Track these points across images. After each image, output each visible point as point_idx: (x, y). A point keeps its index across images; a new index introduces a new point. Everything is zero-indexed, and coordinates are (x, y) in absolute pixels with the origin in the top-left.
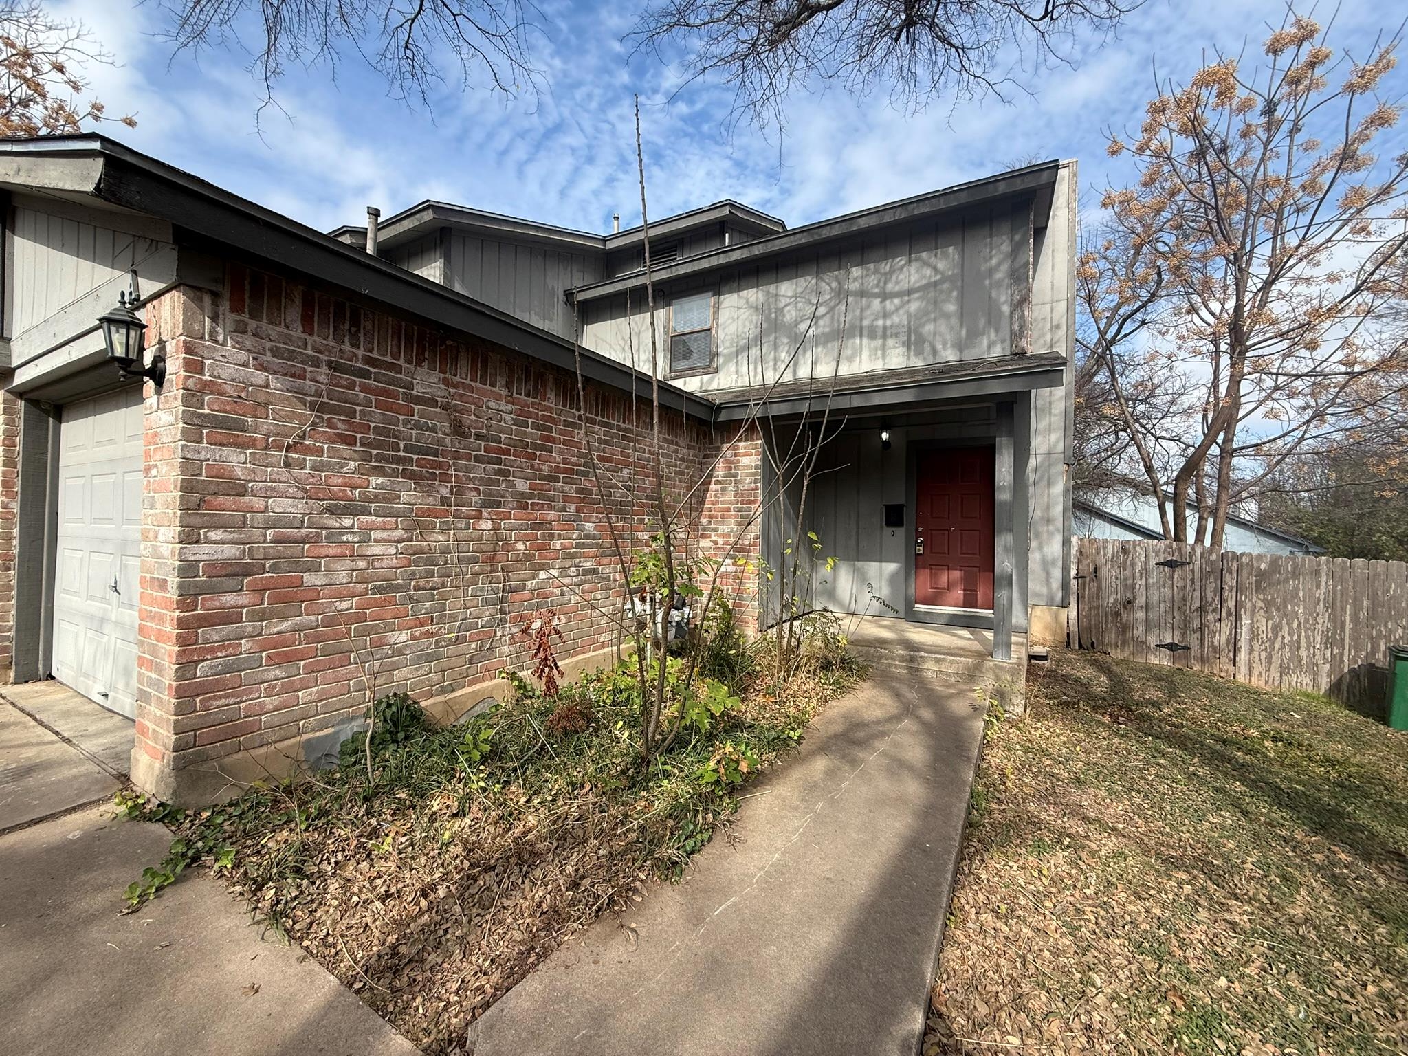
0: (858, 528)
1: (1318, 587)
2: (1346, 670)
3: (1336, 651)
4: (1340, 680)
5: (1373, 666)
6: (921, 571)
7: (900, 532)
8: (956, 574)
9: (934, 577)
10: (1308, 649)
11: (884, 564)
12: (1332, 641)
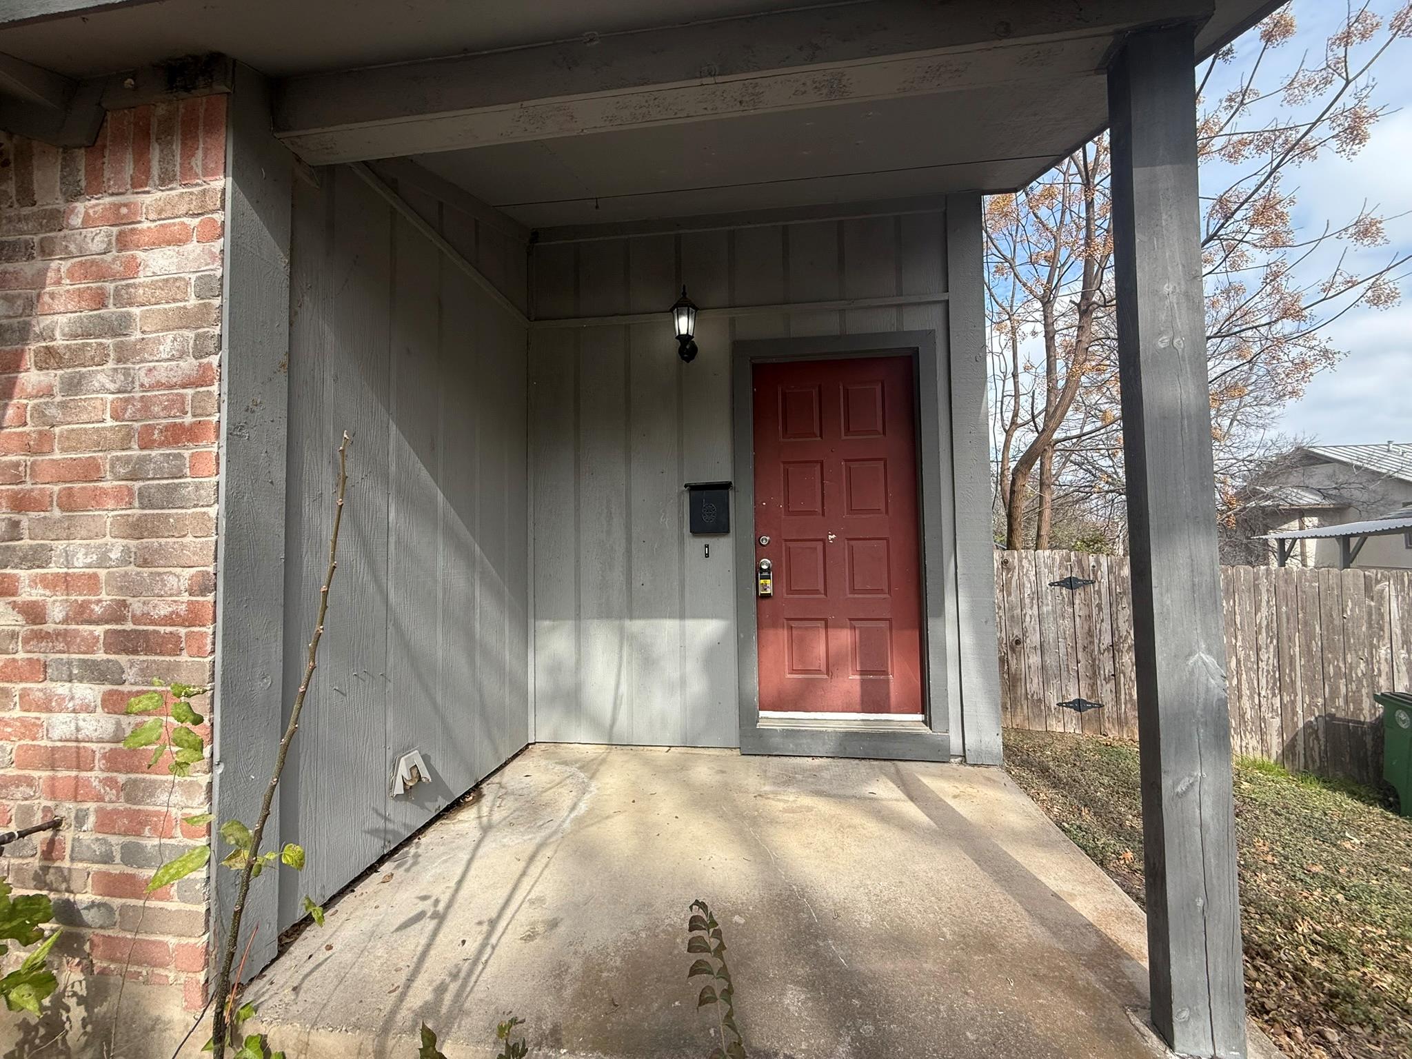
0: (629, 540)
1: (1258, 609)
2: (1301, 725)
3: (1286, 699)
4: (1294, 739)
5: (1332, 716)
6: (770, 634)
7: (723, 547)
8: (844, 638)
9: (798, 646)
10: (1251, 697)
11: (690, 624)
12: (1281, 685)
